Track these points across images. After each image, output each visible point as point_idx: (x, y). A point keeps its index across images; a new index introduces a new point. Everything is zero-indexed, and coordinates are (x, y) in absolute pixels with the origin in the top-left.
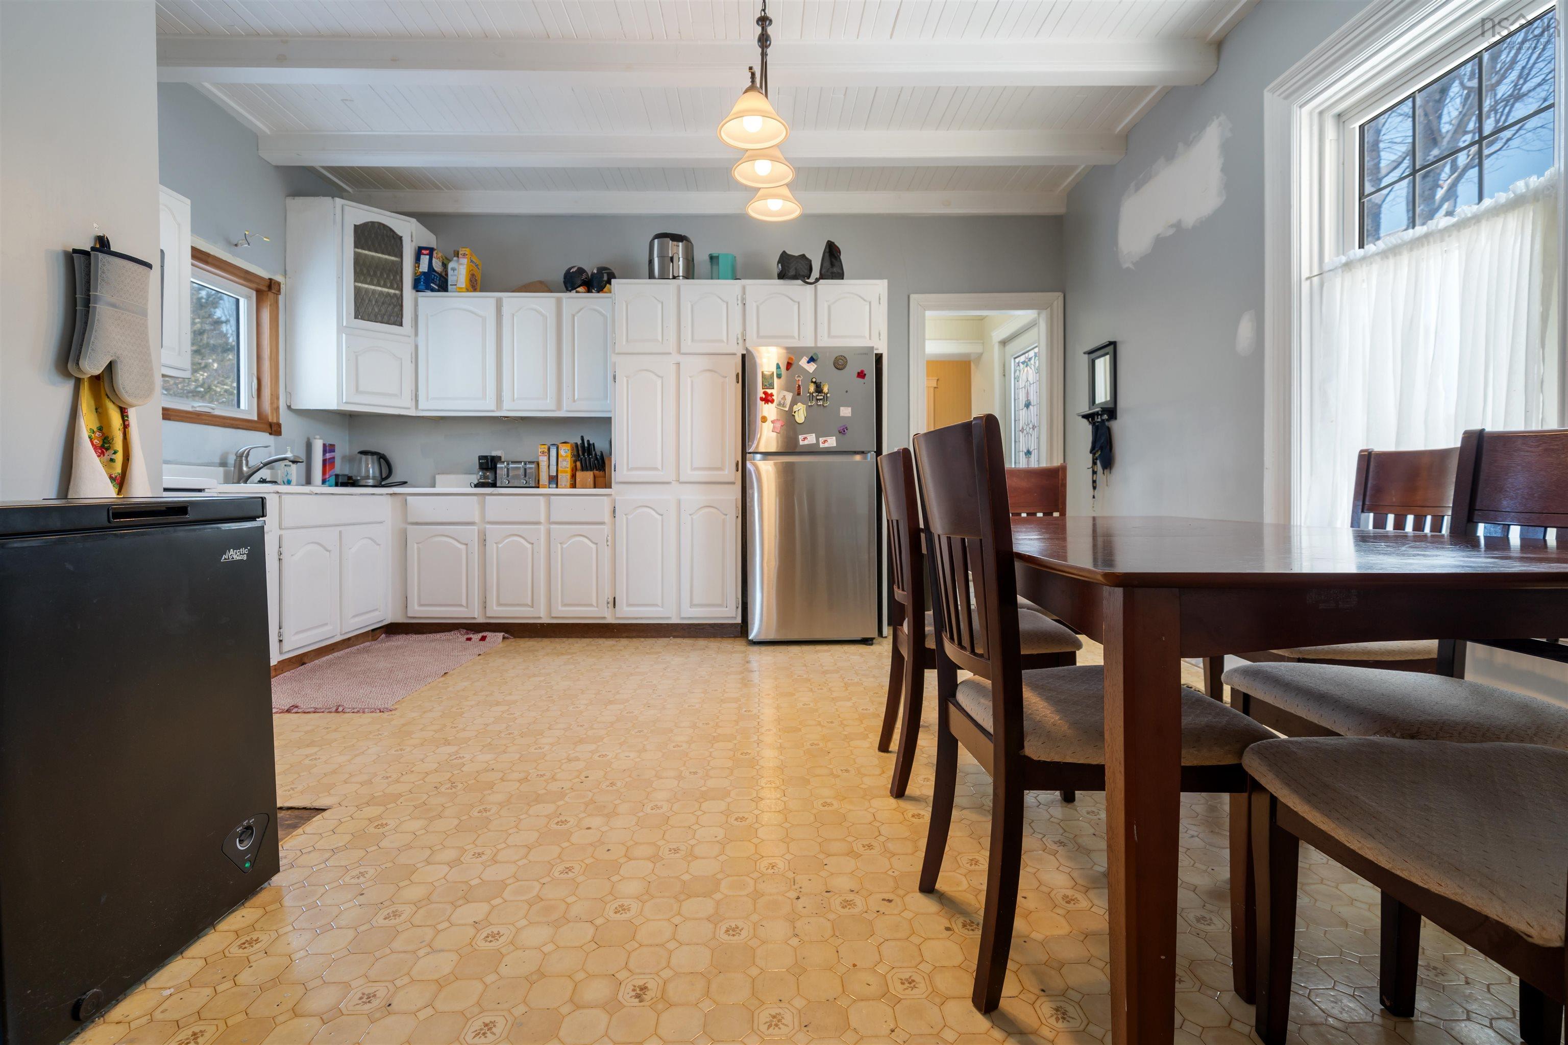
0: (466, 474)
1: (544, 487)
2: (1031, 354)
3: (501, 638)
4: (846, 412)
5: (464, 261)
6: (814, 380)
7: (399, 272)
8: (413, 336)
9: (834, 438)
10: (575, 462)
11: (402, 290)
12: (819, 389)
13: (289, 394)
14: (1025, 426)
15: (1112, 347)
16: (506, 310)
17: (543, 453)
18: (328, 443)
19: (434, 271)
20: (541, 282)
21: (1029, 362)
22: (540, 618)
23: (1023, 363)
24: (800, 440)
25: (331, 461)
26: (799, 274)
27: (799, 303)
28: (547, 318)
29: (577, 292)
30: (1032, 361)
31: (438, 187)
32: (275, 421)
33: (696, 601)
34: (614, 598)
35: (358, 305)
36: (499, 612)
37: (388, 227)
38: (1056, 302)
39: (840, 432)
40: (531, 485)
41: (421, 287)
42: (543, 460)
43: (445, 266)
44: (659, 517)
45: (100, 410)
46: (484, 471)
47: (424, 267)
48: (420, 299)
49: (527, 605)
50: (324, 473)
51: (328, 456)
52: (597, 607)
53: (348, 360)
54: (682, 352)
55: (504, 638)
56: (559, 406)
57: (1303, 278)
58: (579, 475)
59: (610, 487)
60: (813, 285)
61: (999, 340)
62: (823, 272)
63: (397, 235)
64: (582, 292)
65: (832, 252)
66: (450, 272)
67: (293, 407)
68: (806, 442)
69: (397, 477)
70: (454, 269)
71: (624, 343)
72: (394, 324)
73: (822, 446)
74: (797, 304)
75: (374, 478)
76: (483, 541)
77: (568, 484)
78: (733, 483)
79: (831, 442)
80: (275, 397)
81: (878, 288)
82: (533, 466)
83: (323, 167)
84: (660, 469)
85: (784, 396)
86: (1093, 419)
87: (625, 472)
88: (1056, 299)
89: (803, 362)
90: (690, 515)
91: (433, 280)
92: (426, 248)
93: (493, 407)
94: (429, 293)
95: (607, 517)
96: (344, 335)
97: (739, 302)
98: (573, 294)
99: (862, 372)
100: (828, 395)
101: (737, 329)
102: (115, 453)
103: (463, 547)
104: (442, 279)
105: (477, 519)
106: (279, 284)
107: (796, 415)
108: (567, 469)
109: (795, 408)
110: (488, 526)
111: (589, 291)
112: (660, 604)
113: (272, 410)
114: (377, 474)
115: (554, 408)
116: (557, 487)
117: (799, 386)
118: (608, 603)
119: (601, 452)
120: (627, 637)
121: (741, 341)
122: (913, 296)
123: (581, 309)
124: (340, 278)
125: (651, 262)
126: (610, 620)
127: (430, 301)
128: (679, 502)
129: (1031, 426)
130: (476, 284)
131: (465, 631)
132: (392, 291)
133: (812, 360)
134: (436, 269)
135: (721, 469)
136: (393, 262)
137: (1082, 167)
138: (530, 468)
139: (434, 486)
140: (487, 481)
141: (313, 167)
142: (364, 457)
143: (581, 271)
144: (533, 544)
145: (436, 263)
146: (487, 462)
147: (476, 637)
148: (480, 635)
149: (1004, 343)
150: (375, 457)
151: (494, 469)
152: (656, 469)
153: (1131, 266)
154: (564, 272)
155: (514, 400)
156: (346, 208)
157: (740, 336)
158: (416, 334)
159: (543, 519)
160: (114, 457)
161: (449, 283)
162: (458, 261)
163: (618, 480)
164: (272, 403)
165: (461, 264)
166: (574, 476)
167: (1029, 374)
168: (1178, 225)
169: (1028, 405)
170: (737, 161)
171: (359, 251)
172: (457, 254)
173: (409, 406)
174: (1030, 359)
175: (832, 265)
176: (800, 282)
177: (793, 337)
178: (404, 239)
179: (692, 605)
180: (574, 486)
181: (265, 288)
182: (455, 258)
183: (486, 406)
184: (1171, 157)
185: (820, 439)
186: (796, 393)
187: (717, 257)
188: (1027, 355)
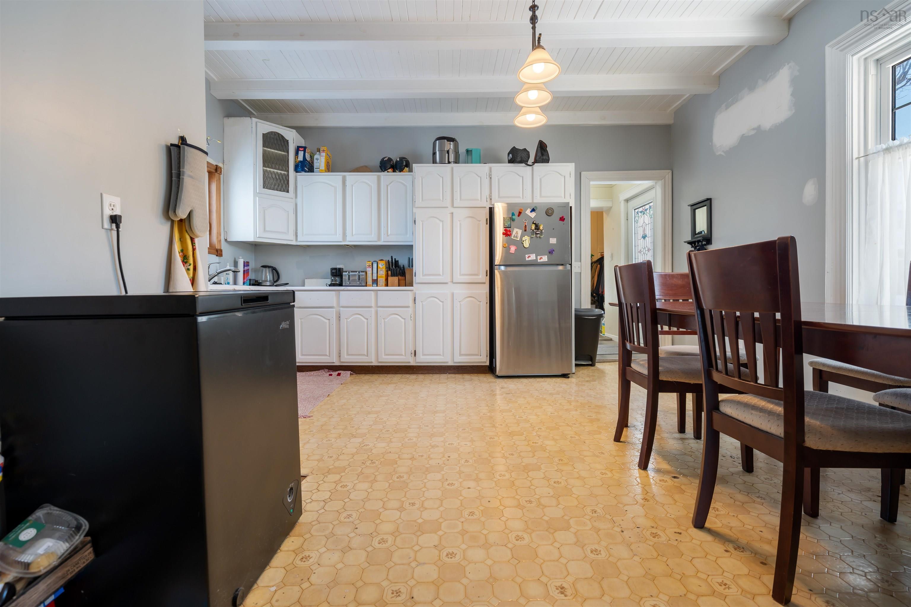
0: (322, 278)
1: (370, 286)
2: (647, 207)
3: (349, 374)
4: (553, 241)
5: (324, 154)
6: (535, 222)
7: (287, 161)
8: (294, 198)
9: (546, 256)
10: (387, 271)
11: (288, 172)
12: (538, 228)
13: (226, 233)
14: (643, 249)
15: (709, 201)
16: (348, 183)
17: (369, 266)
18: (246, 261)
19: (306, 160)
20: (366, 167)
21: (645, 212)
22: (372, 362)
23: (641, 212)
24: (526, 257)
25: (247, 271)
26: (523, 160)
27: (523, 177)
28: (372, 187)
29: (388, 172)
30: (648, 211)
31: (306, 111)
32: (219, 248)
33: (462, 353)
34: (415, 351)
35: (265, 180)
36: (348, 359)
37: (281, 135)
38: (667, 176)
39: (549, 253)
40: (362, 285)
41: (299, 169)
42: (369, 270)
43: (312, 157)
44: (441, 303)
45: (182, 240)
46: (335, 277)
47: (301, 158)
48: (298, 177)
49: (364, 355)
50: (244, 279)
51: (246, 268)
52: (405, 356)
53: (260, 212)
54: (454, 206)
55: (351, 374)
56: (379, 239)
57: (854, 158)
58: (390, 279)
59: (412, 286)
60: (531, 167)
61: (625, 199)
62: (537, 159)
63: (286, 139)
64: (391, 172)
65: (542, 147)
66: (315, 161)
67: (228, 240)
68: (530, 259)
69: (282, 281)
70: (317, 159)
71: (421, 201)
72: (284, 191)
73: (539, 261)
74: (522, 178)
75: (270, 281)
76: (339, 318)
77: (384, 284)
78: (484, 283)
79: (545, 259)
80: (219, 234)
81: (569, 168)
82: (364, 274)
83: (242, 100)
84: (442, 275)
85: (517, 232)
86: (695, 244)
87: (421, 277)
88: (667, 174)
89: (528, 212)
90: (459, 302)
91: (306, 165)
92: (302, 147)
93: (341, 240)
94: (303, 173)
95: (411, 303)
96: (257, 198)
97: (488, 177)
98: (386, 173)
99: (563, 217)
100: (543, 231)
101: (486, 192)
102: (190, 265)
103: (327, 321)
104: (310, 165)
105: (335, 305)
106: (221, 168)
107: (524, 243)
108: (383, 275)
109: (524, 239)
110: (341, 309)
111: (394, 171)
112: (442, 354)
113: (218, 241)
114: (272, 279)
115: (376, 240)
116: (377, 286)
117: (526, 226)
118: (411, 354)
119: (403, 265)
120: (422, 374)
121: (488, 200)
122: (583, 173)
123: (392, 182)
124: (255, 165)
125: (434, 154)
126: (413, 363)
127: (303, 177)
128: (453, 294)
129: (646, 249)
130: (330, 168)
131: (327, 370)
132: (283, 172)
133: (533, 210)
134: (307, 159)
135: (477, 275)
136: (283, 155)
137: (688, 95)
138: (362, 275)
139: (304, 286)
140: (336, 282)
141: (237, 100)
142: (264, 269)
143: (390, 160)
144: (367, 319)
145: (307, 155)
146: (337, 271)
147: (335, 374)
148: (337, 373)
149: (627, 201)
150: (270, 269)
151: (341, 276)
152: (439, 275)
153: (722, 153)
154: (380, 160)
155: (353, 236)
156: (258, 124)
157: (488, 197)
158: (296, 197)
159: (373, 304)
160: (189, 267)
161: (315, 167)
162: (320, 154)
163: (417, 282)
164: (217, 238)
165: (322, 156)
166: (387, 280)
167: (645, 220)
168: (758, 129)
169: (644, 237)
170: (517, 93)
171: (266, 149)
172: (319, 150)
173: (292, 239)
174: (646, 210)
175: (542, 155)
176: (523, 165)
177: (519, 197)
178: (289, 141)
179: (461, 355)
180: (387, 285)
181: (214, 171)
182: (318, 153)
183: (336, 239)
184: (752, 88)
185: (538, 257)
186: (524, 230)
187: (471, 151)
188: (644, 207)
